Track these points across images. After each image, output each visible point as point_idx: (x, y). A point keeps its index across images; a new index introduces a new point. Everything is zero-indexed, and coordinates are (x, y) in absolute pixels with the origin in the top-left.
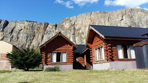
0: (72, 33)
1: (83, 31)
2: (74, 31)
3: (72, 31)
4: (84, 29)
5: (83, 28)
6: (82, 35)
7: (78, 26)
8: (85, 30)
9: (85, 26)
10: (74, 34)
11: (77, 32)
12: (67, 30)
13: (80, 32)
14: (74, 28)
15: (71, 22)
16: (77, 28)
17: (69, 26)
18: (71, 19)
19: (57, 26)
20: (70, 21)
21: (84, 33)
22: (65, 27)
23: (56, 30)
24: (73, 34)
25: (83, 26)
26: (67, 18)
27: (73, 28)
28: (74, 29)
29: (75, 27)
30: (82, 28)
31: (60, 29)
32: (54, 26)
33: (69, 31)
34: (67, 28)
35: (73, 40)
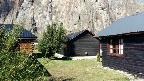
0: (49, 11)
1: (60, 10)
2: (51, 9)
3: (49, 8)
4: (61, 8)
5: (60, 7)
6: (59, 14)
7: (55, 4)
8: (61, 9)
9: (62, 5)
10: (50, 12)
11: (53, 10)
12: (43, 7)
13: (57, 10)
14: (51, 5)
16: (54, 6)
17: (46, 3)
19: (34, 2)
21: (61, 12)
22: (42, 4)
23: (32, 6)
24: (50, 13)
25: (60, 4)
27: (49, 5)
28: (51, 7)
29: (52, 5)
30: (59, 7)
31: (37, 5)
32: (30, 1)
33: (46, 9)
34: (44, 5)
35: (49, 19)
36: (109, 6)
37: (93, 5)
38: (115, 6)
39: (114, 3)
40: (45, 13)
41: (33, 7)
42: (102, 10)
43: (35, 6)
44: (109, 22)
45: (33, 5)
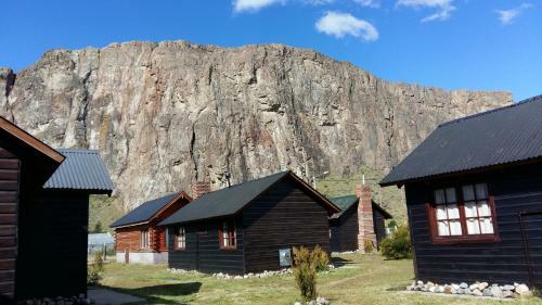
0: (74, 113)
1: (119, 110)
2: (84, 106)
3: (75, 103)
4: (124, 103)
5: (120, 98)
6: (115, 124)
7: (100, 88)
8: (126, 104)
9: (130, 92)
10: (82, 118)
11: (94, 112)
12: (53, 98)
13: (110, 110)
14: (86, 93)
15: (75, 71)
16: (95, 96)
17: (63, 86)
18: (75, 59)
19: (16, 81)
20: (70, 63)
21: (125, 117)
22: (49, 87)
23: (7, 95)
24: (79, 119)
25: (121, 87)
26: (57, 52)
27: (78, 92)
28: (85, 100)
29: (91, 90)
30: (116, 99)
31: (26, 93)
33: (64, 106)
34: (56, 93)
35: (75, 142)
36: (296, 97)
37: (240, 95)
38: (316, 98)
39: (310, 89)
40: (59, 121)
41: (12, 100)
42: (271, 110)
43: (21, 93)
44: (297, 150)
45: (13, 92)
